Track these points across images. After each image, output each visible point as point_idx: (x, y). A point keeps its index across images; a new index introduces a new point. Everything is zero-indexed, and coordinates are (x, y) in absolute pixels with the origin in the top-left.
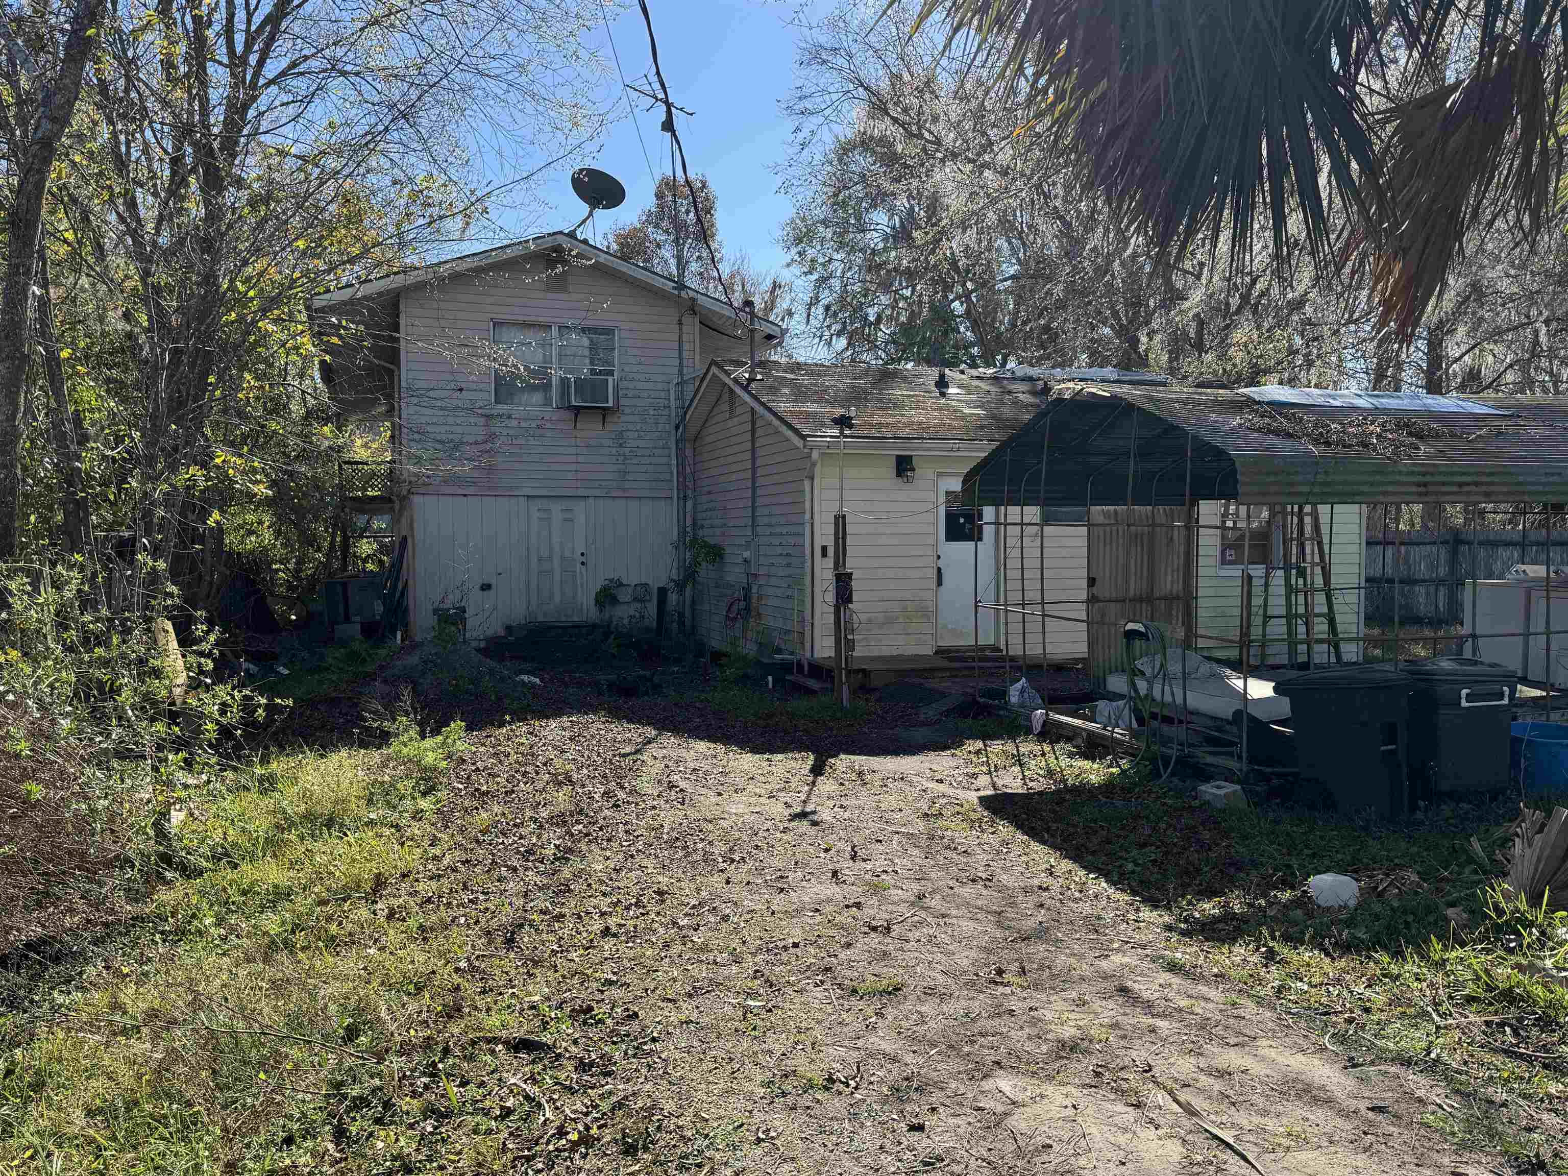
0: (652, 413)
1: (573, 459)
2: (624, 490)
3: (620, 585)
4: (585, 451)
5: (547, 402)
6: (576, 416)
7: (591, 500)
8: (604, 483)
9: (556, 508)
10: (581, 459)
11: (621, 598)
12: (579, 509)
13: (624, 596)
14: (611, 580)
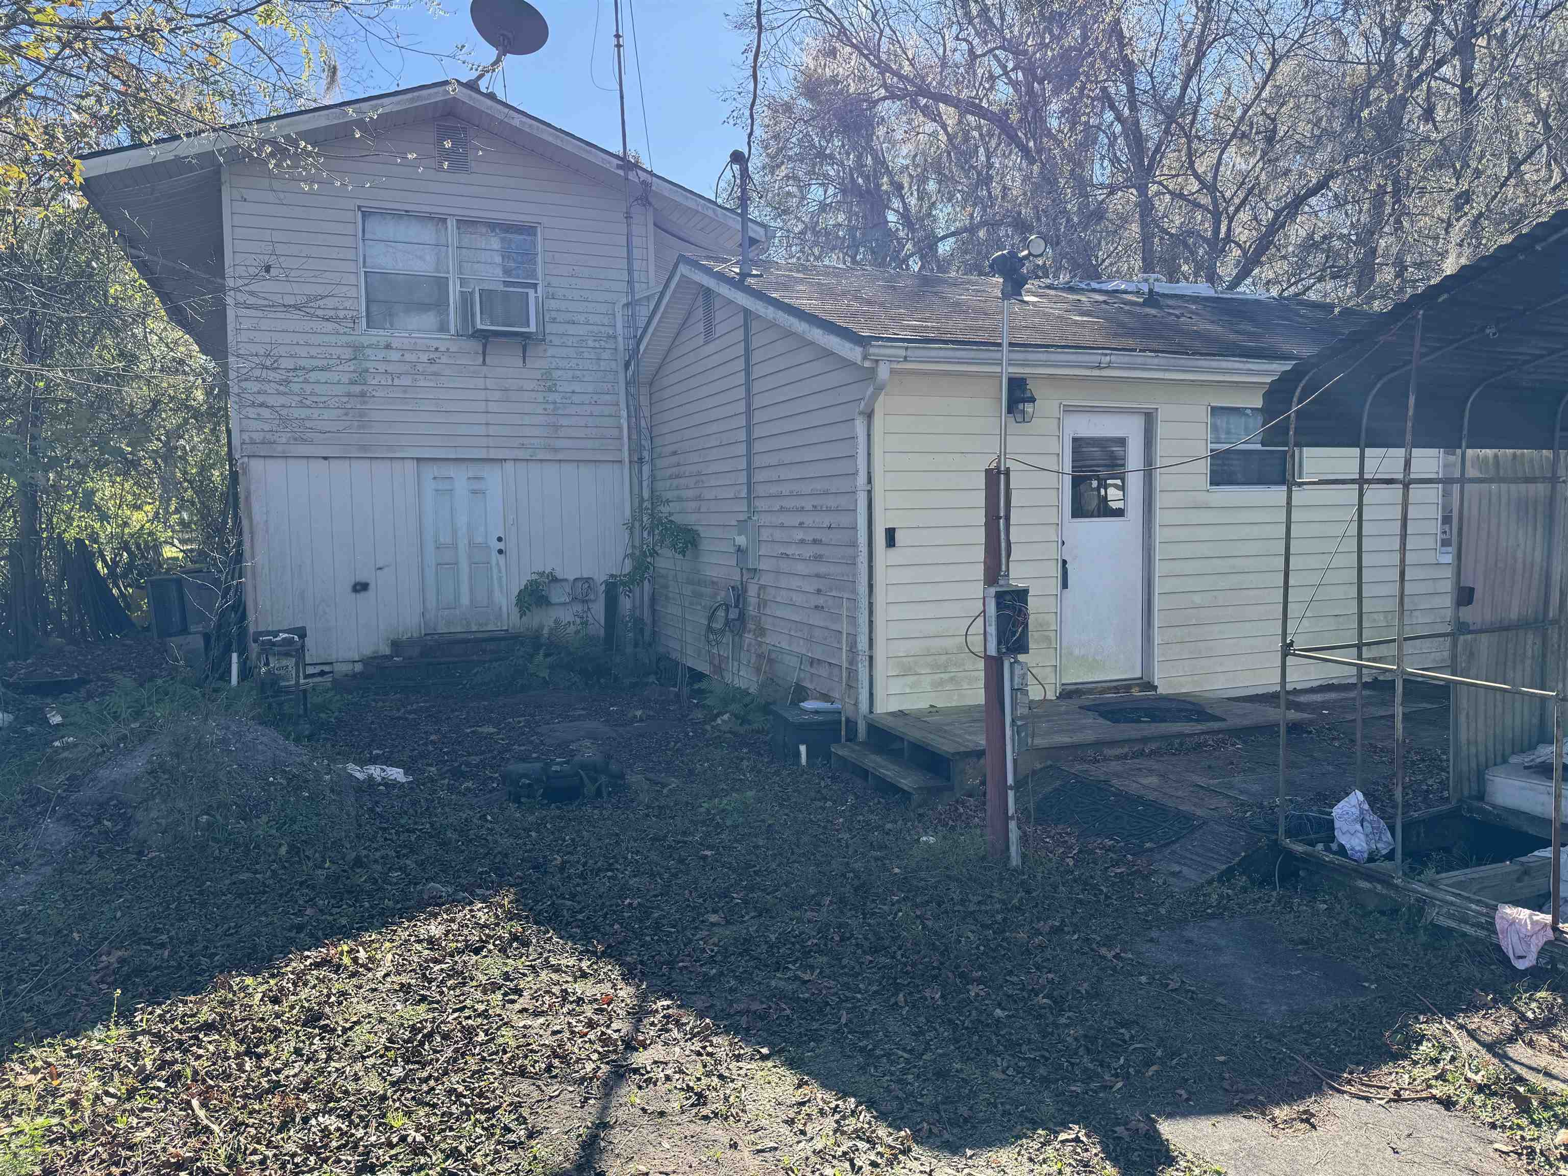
0: (591, 343)
1: (482, 406)
2: (556, 450)
3: (554, 579)
4: (497, 395)
5: (443, 328)
6: (485, 347)
7: (509, 466)
8: (526, 441)
9: (460, 477)
10: (493, 407)
11: (554, 599)
12: (493, 478)
13: (558, 595)
14: (542, 574)
